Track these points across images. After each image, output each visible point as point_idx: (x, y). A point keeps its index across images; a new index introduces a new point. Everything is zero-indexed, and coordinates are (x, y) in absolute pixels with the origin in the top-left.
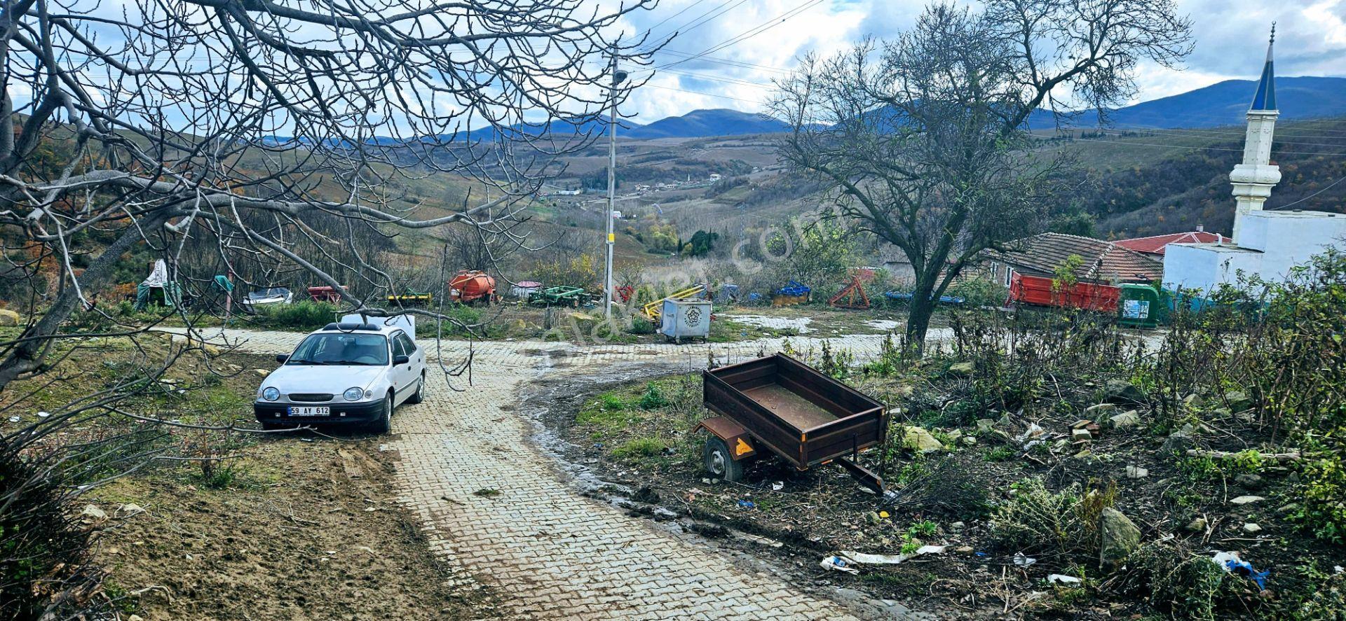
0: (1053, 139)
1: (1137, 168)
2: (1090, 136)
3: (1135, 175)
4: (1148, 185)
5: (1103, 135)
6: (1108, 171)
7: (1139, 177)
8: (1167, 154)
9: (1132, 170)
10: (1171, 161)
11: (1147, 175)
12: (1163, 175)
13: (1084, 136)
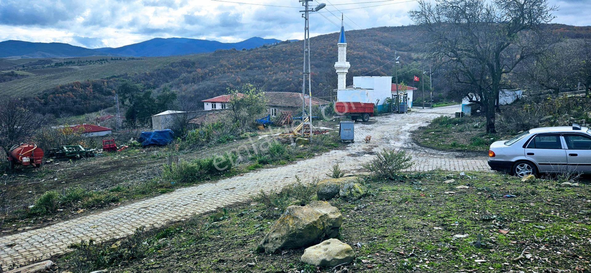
0: (98, 60)
1: (148, 73)
2: (115, 59)
3: (147, 76)
4: (154, 80)
5: (120, 59)
6: (136, 74)
7: (149, 76)
8: (157, 67)
9: (145, 73)
10: (159, 69)
11: (152, 75)
12: (158, 75)
13: (112, 59)
